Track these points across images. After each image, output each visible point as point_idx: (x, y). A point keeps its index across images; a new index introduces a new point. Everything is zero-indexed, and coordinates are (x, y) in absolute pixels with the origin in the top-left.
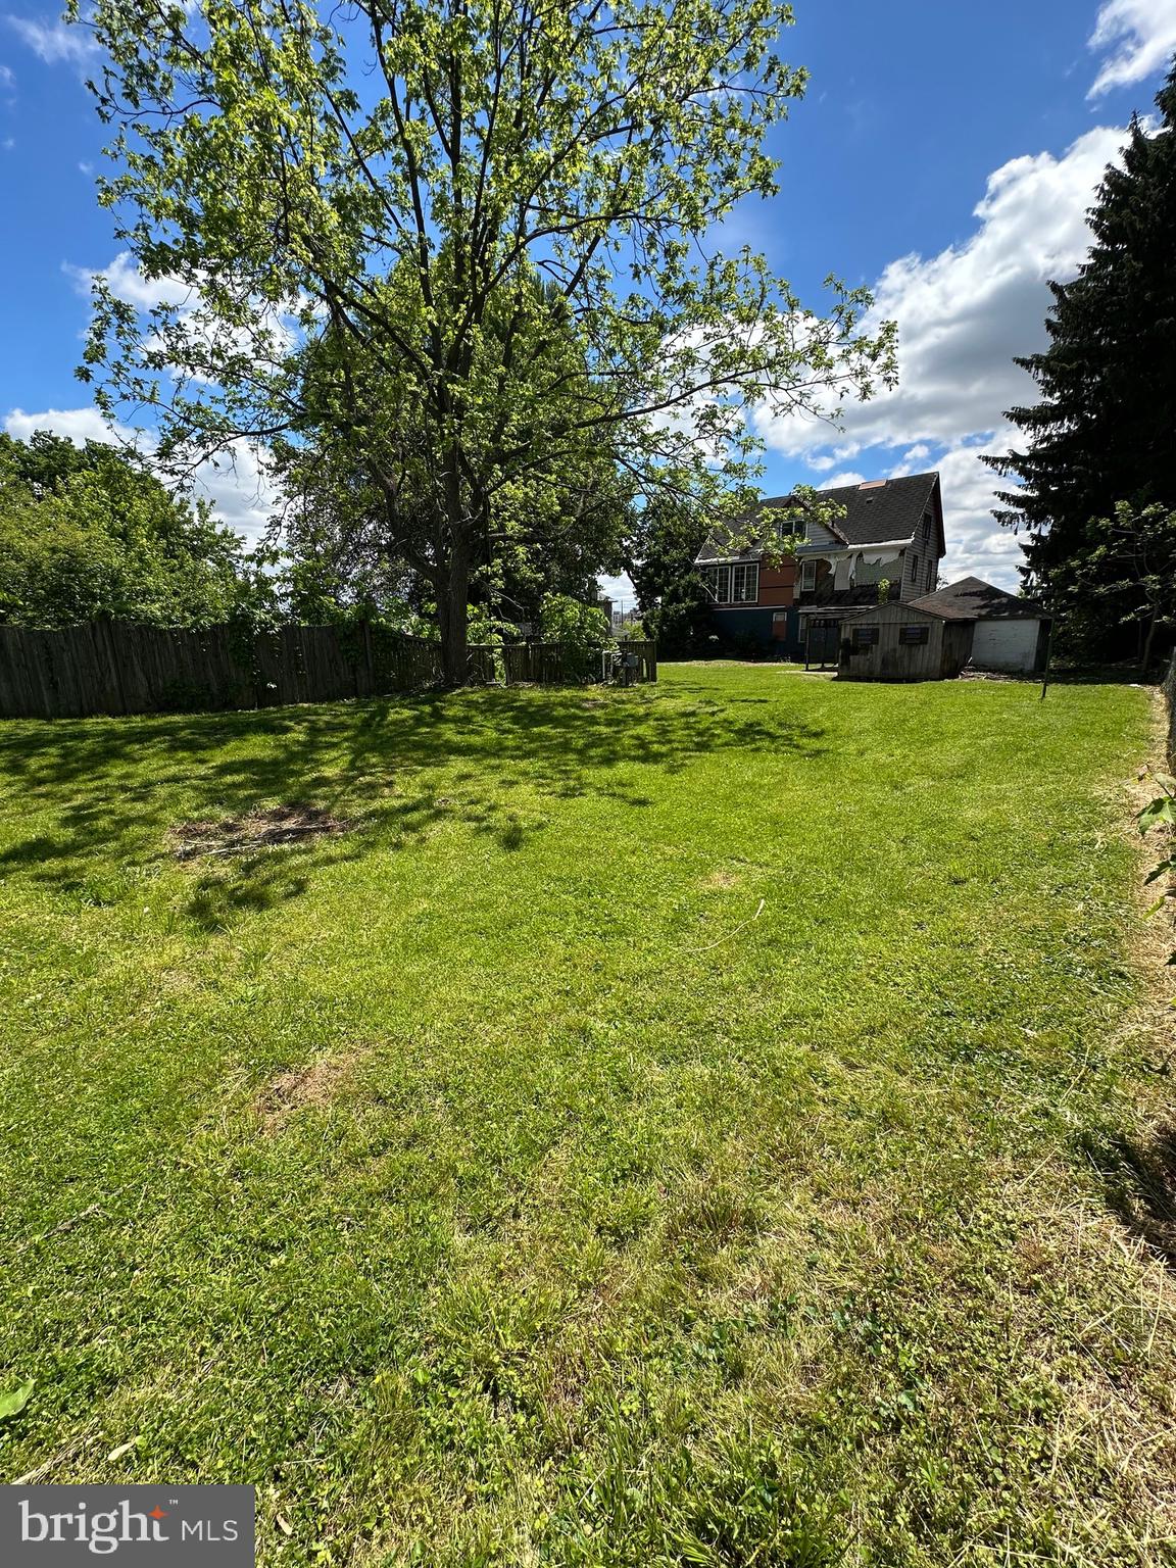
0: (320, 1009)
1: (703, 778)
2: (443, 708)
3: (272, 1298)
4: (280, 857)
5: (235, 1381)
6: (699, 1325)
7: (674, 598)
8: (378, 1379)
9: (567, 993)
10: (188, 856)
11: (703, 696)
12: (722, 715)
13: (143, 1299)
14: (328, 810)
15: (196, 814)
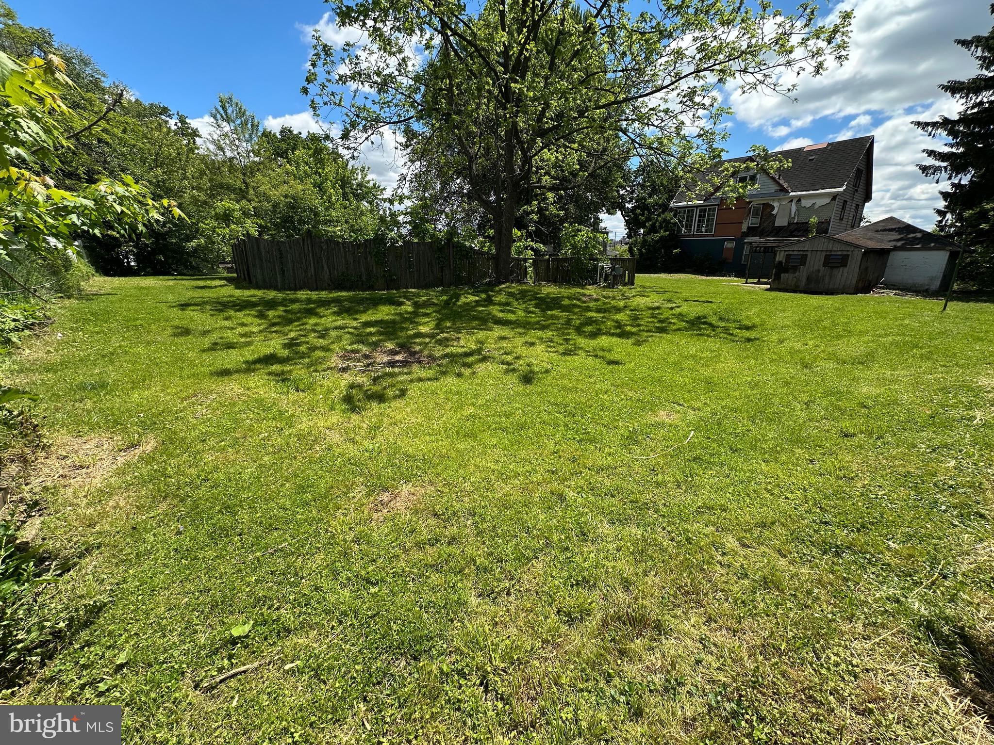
0: (407, 461)
1: (659, 350)
2: (492, 296)
3: (369, 608)
4: (392, 375)
5: (348, 646)
6: (617, 680)
7: (653, 230)
8: (421, 664)
9: (553, 472)
10: (344, 370)
11: (666, 296)
12: (678, 310)
13: (305, 595)
14: (421, 351)
15: (350, 348)
